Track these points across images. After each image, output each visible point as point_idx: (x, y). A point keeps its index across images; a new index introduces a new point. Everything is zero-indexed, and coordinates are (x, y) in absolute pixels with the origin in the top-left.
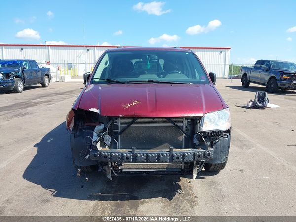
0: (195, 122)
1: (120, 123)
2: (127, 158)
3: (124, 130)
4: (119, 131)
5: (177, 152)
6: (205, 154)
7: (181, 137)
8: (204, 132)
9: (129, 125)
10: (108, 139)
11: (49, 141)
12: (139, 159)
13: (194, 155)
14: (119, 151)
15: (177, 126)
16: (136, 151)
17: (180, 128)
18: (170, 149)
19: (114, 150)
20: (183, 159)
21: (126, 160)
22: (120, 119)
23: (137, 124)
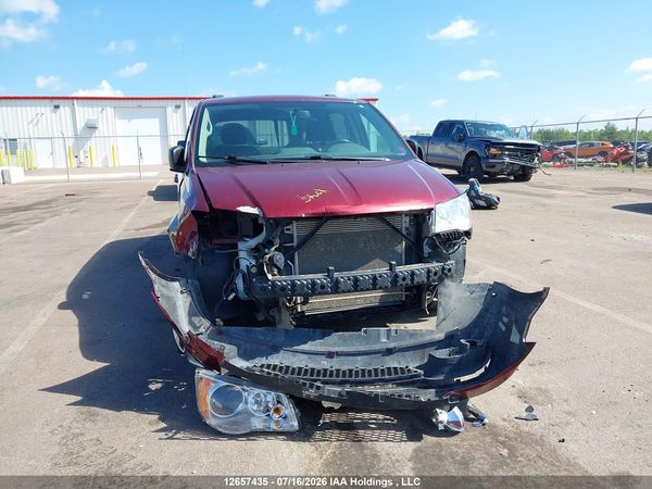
0: (421, 219)
1: (295, 230)
2: (323, 287)
3: (304, 242)
4: (295, 244)
5: (404, 269)
6: (443, 269)
7: (399, 247)
8: (438, 235)
9: (313, 233)
10: (280, 259)
11: (85, 296)
12: (342, 287)
13: (429, 271)
14: (303, 279)
15: (394, 228)
16: (336, 275)
17: (399, 231)
18: (391, 265)
19: (293, 277)
20: (413, 279)
21: (320, 290)
22: (295, 223)
23: (328, 228)
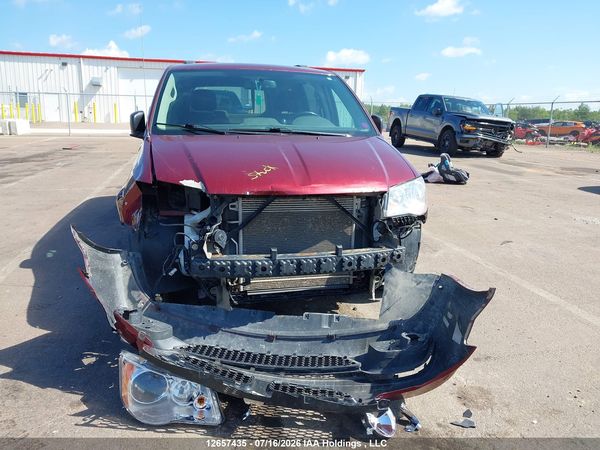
0: (373, 201)
1: (240, 207)
2: (264, 269)
3: (249, 219)
4: (240, 222)
5: (350, 254)
6: (392, 255)
7: (349, 229)
8: (389, 219)
9: (259, 211)
10: (222, 237)
11: (49, 255)
12: (284, 270)
13: (377, 257)
14: (244, 259)
15: (344, 209)
16: (279, 257)
17: (349, 214)
18: (337, 249)
19: (234, 257)
20: (359, 265)
21: (260, 272)
22: (240, 200)
23: (275, 207)
